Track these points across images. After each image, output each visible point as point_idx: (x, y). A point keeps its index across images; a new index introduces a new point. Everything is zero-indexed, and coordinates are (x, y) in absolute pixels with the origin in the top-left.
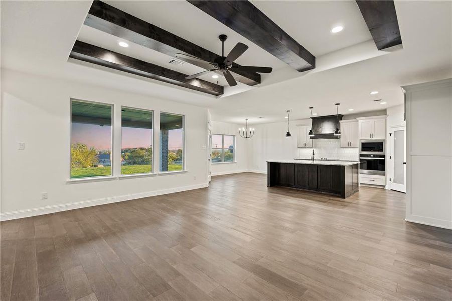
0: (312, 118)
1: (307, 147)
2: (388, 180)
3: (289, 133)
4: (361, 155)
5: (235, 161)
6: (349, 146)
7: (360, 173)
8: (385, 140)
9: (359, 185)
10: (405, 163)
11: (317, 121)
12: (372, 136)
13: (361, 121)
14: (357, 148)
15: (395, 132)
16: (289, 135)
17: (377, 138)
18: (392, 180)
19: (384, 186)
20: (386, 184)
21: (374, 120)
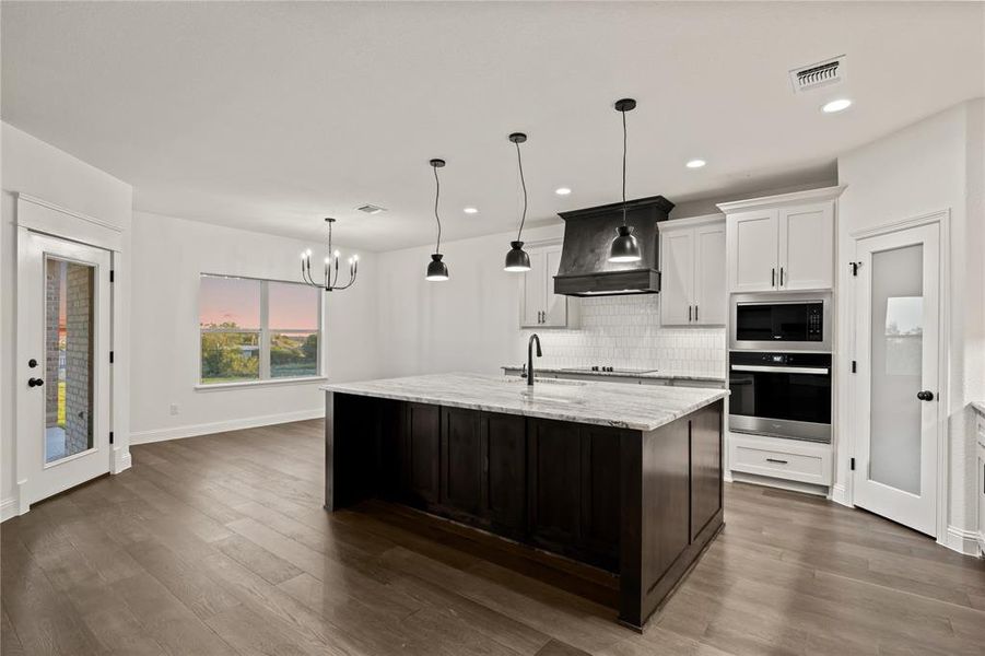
0: (562, 215)
1: (548, 324)
2: (843, 464)
3: (437, 258)
4: (735, 358)
5: (324, 375)
6: (693, 319)
7: (733, 430)
8: (829, 292)
9: (728, 478)
10: (928, 397)
11: (583, 225)
12: (778, 276)
13: (735, 215)
14: (722, 326)
15: (873, 253)
16: (436, 266)
17: (799, 284)
18: (862, 465)
19: (826, 489)
20: (834, 481)
21: (785, 211)
